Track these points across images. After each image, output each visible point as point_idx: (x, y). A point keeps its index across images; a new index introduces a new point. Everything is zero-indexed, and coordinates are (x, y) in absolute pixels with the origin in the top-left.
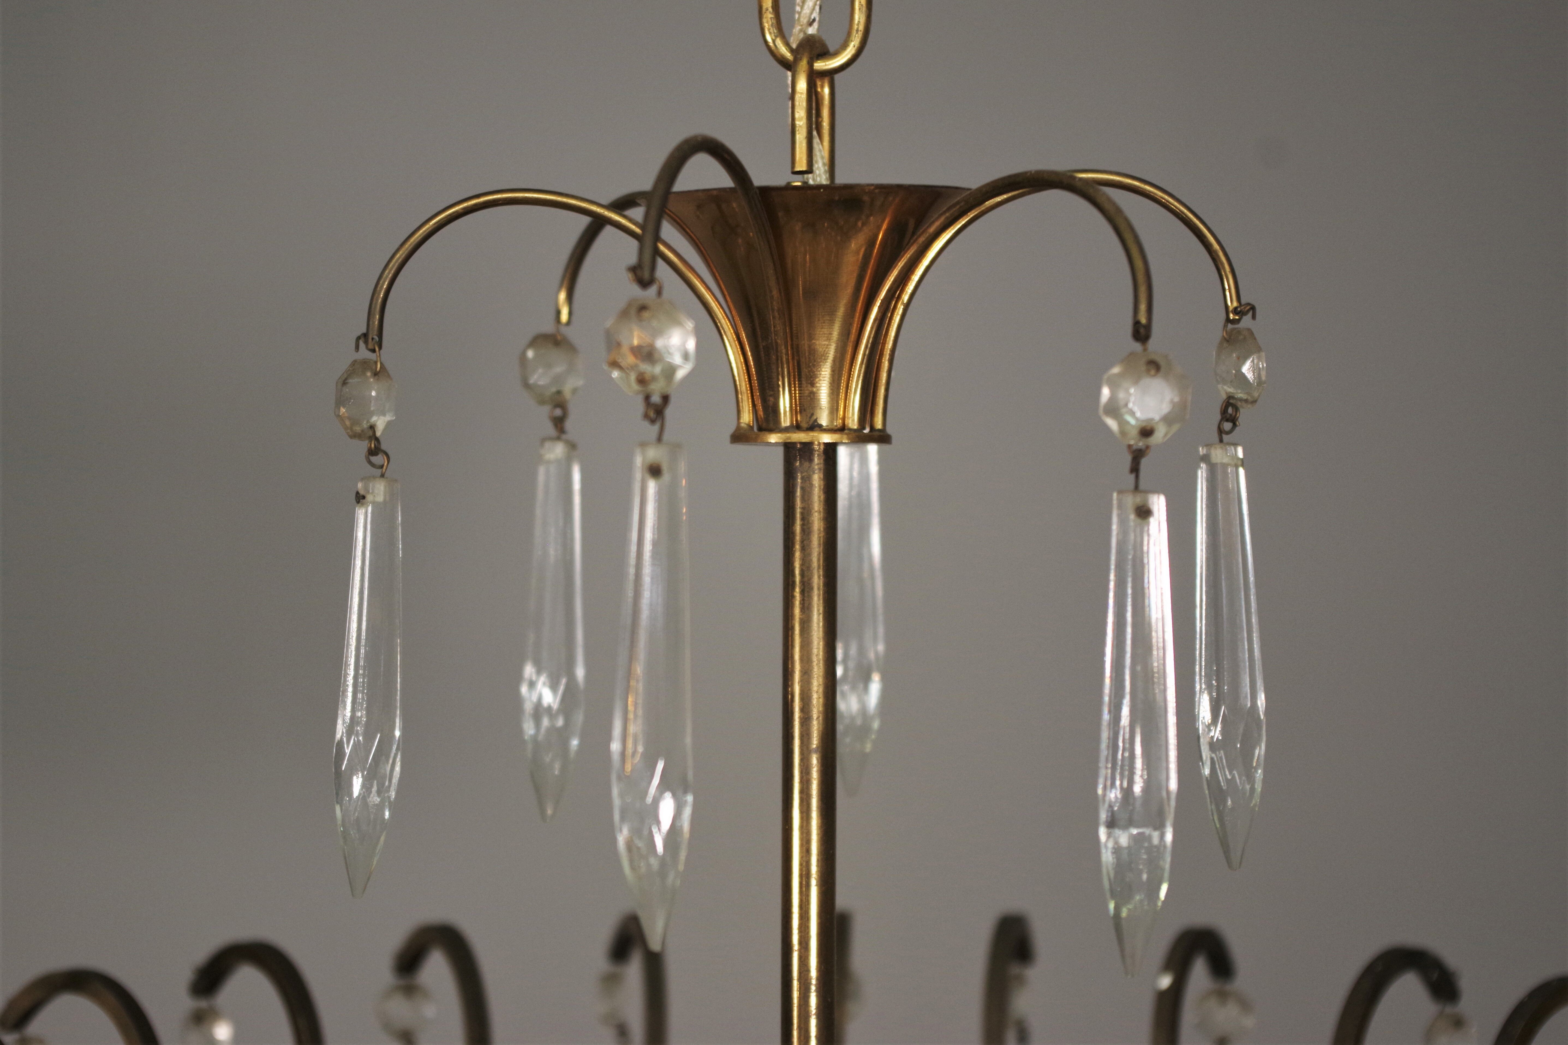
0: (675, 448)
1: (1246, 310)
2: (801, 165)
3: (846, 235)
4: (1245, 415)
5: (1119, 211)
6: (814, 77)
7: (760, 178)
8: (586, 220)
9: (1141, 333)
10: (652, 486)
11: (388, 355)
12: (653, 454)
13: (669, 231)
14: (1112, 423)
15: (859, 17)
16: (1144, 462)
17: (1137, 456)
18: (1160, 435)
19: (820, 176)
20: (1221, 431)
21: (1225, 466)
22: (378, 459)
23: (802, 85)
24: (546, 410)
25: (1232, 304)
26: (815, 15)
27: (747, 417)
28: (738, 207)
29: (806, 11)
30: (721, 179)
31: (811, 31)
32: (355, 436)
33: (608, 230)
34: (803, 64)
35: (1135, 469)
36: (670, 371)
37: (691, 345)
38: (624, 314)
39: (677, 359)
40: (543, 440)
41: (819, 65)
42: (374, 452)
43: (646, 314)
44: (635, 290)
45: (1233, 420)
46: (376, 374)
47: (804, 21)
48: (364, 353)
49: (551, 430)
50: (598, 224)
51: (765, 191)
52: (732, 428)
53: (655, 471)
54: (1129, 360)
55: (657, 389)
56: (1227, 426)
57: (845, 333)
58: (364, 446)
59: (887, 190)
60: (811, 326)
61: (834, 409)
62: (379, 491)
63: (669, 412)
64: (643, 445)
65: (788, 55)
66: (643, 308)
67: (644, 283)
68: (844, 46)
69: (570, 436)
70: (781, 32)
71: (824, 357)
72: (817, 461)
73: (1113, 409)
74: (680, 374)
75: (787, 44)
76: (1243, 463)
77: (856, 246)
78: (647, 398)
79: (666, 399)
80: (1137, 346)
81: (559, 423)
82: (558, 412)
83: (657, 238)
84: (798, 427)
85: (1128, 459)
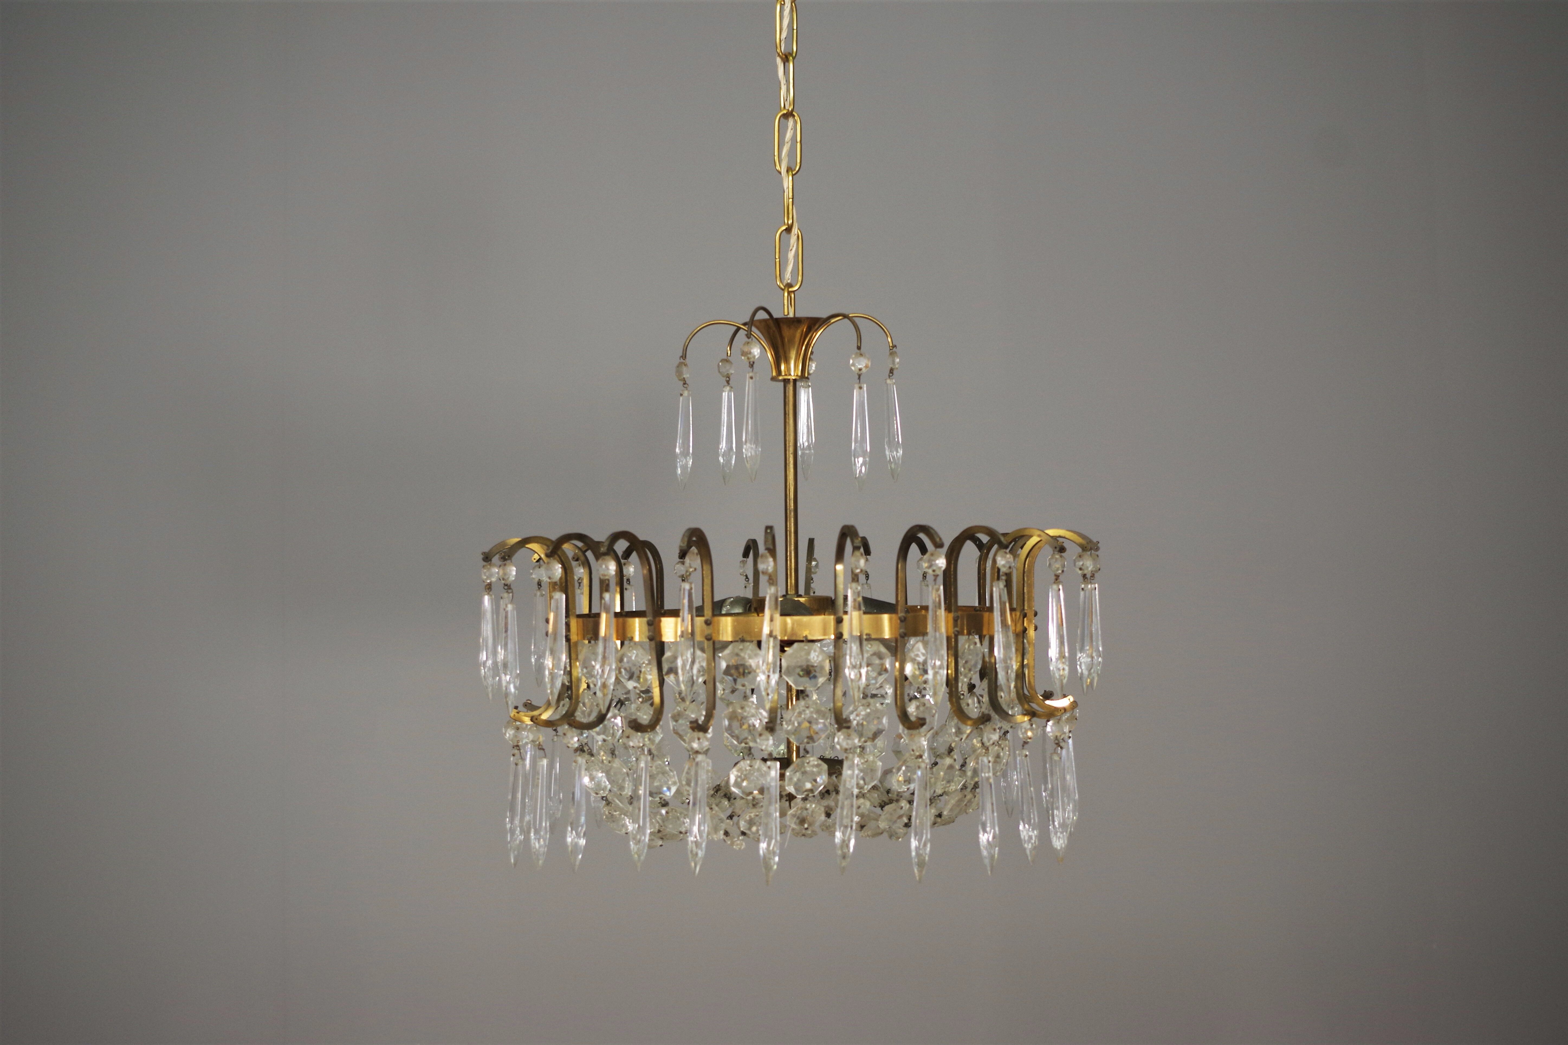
0: (756, 373)
1: (894, 346)
2: (786, 313)
3: (797, 328)
4: (895, 372)
5: (855, 321)
6: (789, 293)
7: (775, 316)
8: (736, 328)
9: (859, 348)
10: (751, 380)
11: (688, 361)
12: (751, 374)
13: (754, 329)
14: (853, 368)
15: (800, 278)
16: (861, 377)
17: (859, 376)
18: (864, 370)
19: (791, 315)
20: (889, 376)
21: (890, 384)
22: (686, 386)
23: (786, 294)
24: (724, 379)
25: (891, 345)
26: (790, 277)
27: (774, 374)
28: (771, 323)
29: (788, 276)
30: (766, 316)
31: (789, 281)
32: (680, 380)
33: (741, 330)
34: (786, 289)
35: (859, 378)
36: (754, 356)
37: (759, 351)
38: (744, 344)
39: (756, 354)
40: (724, 386)
41: (790, 290)
42: (684, 384)
43: (749, 344)
44: (747, 340)
45: (892, 373)
46: (685, 365)
47: (787, 279)
48: (682, 360)
49: (726, 384)
50: (738, 329)
51: (777, 319)
52: (770, 377)
53: (751, 378)
54: (856, 354)
55: (752, 360)
56: (891, 375)
57: (797, 353)
58: (682, 383)
59: (808, 318)
60: (789, 351)
61: (795, 370)
62: (686, 393)
63: (754, 366)
64: (749, 373)
65: (783, 287)
66: (748, 343)
67: (749, 338)
68: (796, 285)
69: (731, 385)
70: (781, 281)
71: (792, 358)
72: (792, 384)
73: (853, 365)
74: (757, 357)
75: (783, 285)
76: (894, 383)
77: (799, 332)
78: (750, 363)
79: (754, 362)
80: (858, 351)
81: (728, 382)
82: (728, 379)
83: (751, 331)
84: (786, 375)
85: (857, 377)
